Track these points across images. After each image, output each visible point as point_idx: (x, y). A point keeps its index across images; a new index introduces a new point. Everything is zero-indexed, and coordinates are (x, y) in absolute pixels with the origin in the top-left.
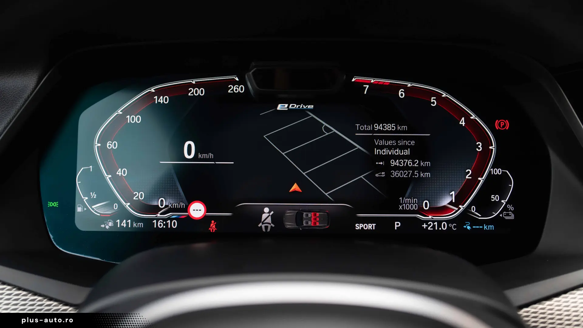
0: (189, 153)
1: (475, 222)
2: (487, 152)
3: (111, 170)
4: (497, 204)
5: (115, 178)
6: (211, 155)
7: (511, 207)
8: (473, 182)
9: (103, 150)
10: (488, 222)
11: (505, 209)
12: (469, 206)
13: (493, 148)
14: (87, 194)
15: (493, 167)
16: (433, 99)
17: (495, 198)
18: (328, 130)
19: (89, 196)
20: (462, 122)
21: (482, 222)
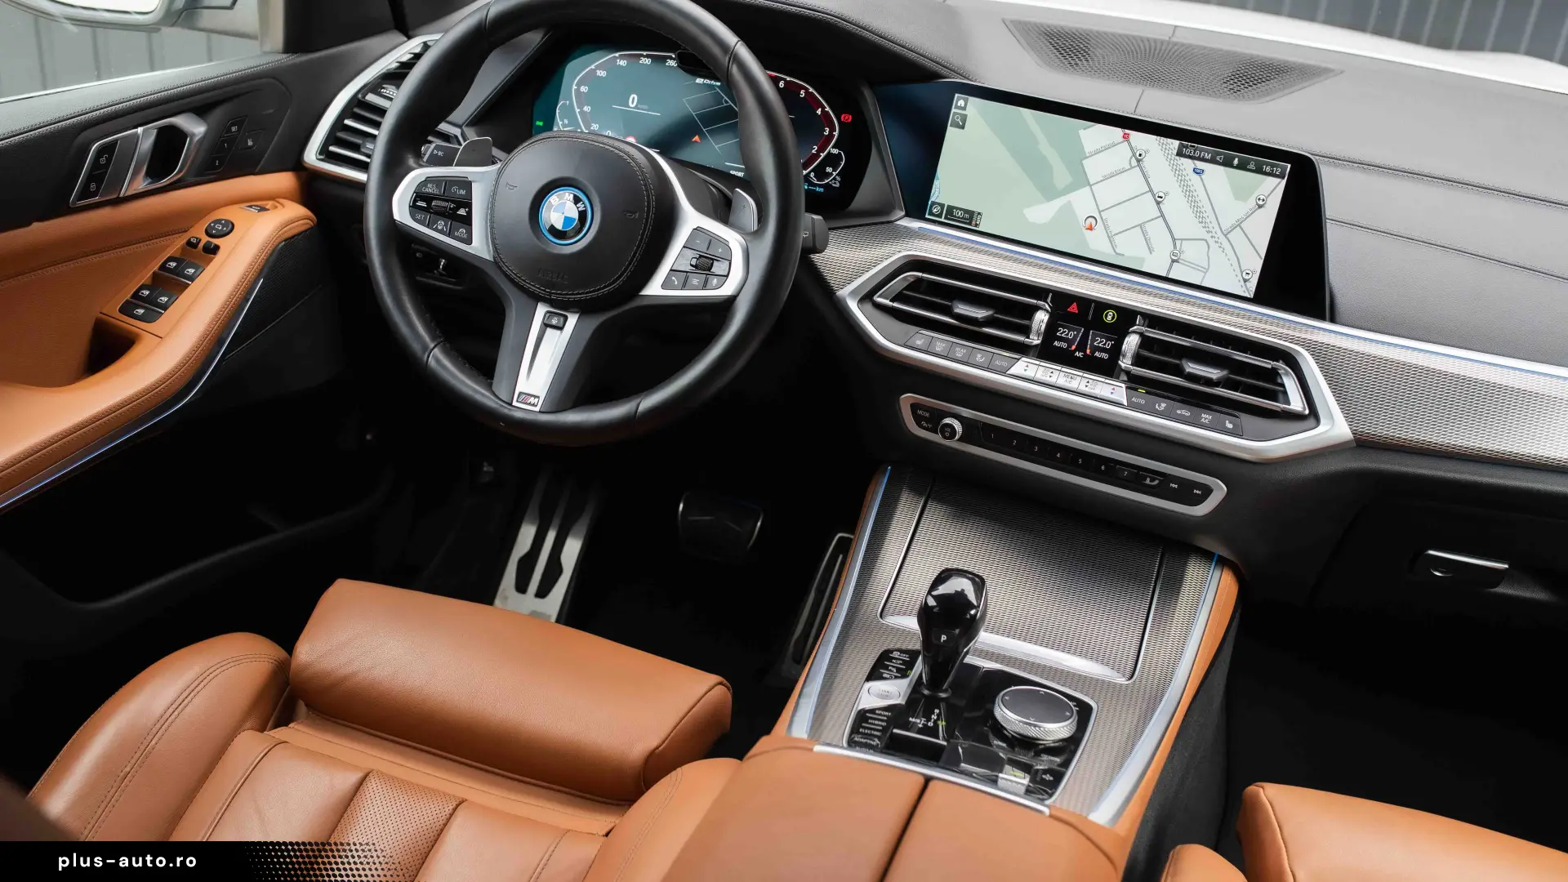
0: (633, 102)
1: (811, 184)
2: (831, 136)
3: (581, 107)
4: (829, 175)
5: (582, 113)
6: (646, 107)
7: (838, 178)
8: (817, 156)
9: (578, 91)
10: (820, 186)
11: (834, 179)
12: (810, 173)
13: (836, 134)
14: (562, 120)
15: (833, 147)
16: (802, 92)
17: (829, 170)
18: (726, 102)
19: (563, 121)
20: (819, 112)
21: (815, 185)
